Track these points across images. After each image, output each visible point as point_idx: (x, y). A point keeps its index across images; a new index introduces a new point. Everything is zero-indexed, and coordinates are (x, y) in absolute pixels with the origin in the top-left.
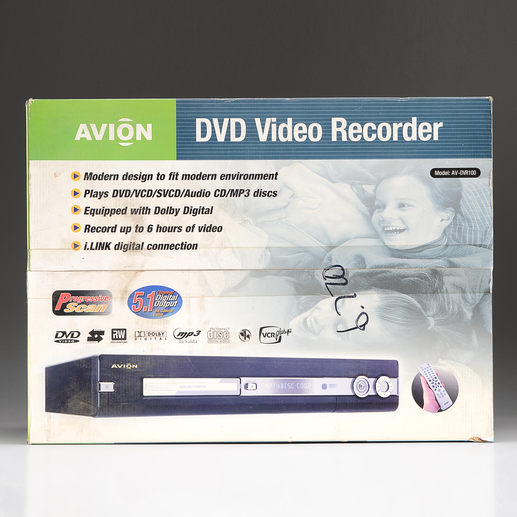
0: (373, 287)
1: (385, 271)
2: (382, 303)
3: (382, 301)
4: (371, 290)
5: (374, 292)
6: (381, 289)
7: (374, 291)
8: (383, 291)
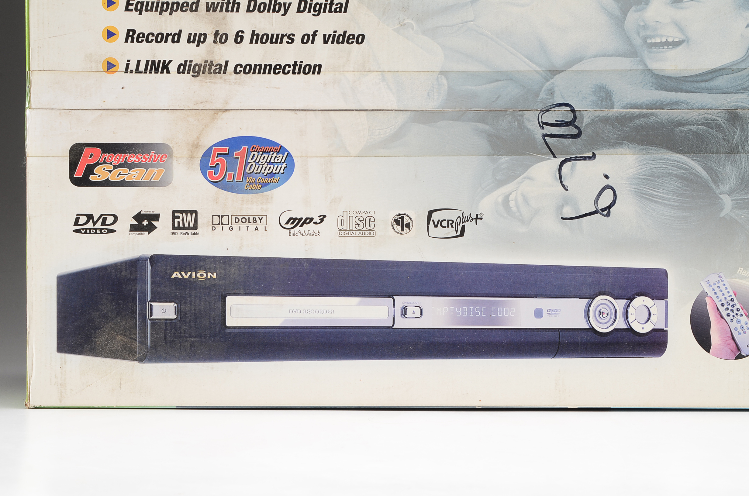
0: (626, 142)
1: (646, 114)
2: (640, 169)
3: (640, 165)
4: (622, 148)
5: (628, 151)
6: (640, 145)
7: (628, 149)
8: (644, 149)
